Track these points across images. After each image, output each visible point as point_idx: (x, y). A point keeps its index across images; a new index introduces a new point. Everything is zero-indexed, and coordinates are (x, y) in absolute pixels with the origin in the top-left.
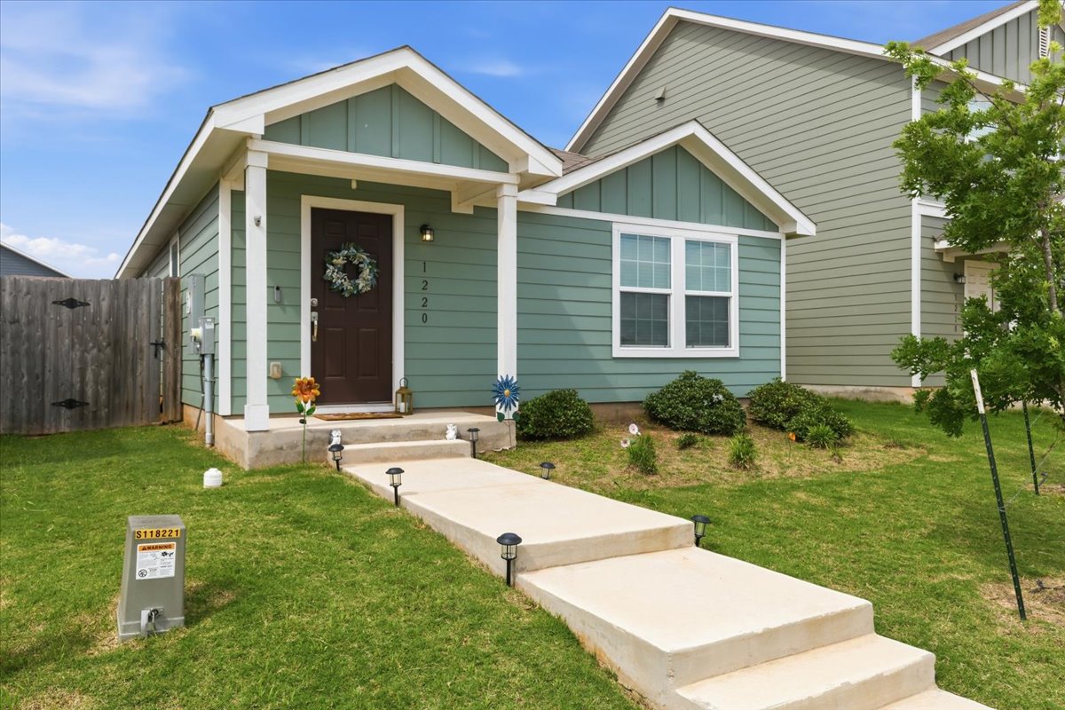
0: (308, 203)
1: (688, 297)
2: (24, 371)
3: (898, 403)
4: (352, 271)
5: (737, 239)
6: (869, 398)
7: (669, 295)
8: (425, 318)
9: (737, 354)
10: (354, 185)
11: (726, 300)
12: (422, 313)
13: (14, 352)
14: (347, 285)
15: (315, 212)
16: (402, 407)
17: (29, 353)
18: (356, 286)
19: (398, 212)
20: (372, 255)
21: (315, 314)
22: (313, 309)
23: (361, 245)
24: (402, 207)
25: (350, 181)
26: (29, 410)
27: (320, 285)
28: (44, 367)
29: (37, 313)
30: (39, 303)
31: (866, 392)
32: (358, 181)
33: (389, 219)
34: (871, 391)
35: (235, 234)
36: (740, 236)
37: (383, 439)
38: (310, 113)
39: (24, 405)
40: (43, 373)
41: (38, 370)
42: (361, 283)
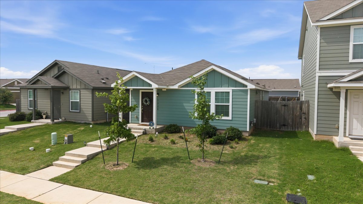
1: (216, 105)
4: (146, 101)
7: (211, 104)
8: (158, 109)
11: (228, 106)
14: (145, 104)
15: (142, 92)
22: (142, 107)
23: (148, 98)
27: (142, 104)
36: (232, 90)
42: (147, 103)
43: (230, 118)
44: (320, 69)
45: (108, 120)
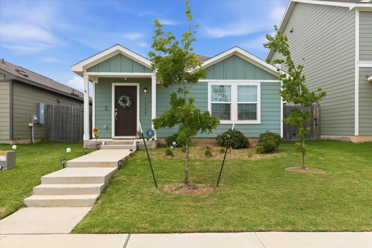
0: (114, 85)
1: (239, 104)
2: (76, 128)
3: (350, 142)
4: (124, 101)
5: (260, 83)
6: (343, 140)
7: (231, 104)
8: (146, 113)
9: (260, 123)
10: (126, 79)
11: (255, 104)
12: (145, 112)
13: (74, 123)
14: (123, 105)
15: (116, 87)
16: (138, 137)
17: (77, 124)
18: (126, 105)
19: (138, 85)
20: (130, 97)
21: (116, 113)
22: (115, 111)
23: (127, 95)
24: (139, 83)
25: (125, 78)
26: (77, 137)
27: (117, 105)
28: (80, 127)
29: (79, 114)
30: (79, 112)
31: (342, 138)
32: (127, 78)
33: (136, 87)
34: (344, 137)
35: (96, 94)
36: (261, 82)
37: (117, 144)
38: (98, 64)
39: (76, 136)
40: (80, 129)
41: (79, 128)
42: (127, 104)
43: (258, 121)
44: (360, 59)
45: (33, 140)
